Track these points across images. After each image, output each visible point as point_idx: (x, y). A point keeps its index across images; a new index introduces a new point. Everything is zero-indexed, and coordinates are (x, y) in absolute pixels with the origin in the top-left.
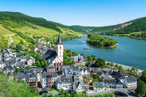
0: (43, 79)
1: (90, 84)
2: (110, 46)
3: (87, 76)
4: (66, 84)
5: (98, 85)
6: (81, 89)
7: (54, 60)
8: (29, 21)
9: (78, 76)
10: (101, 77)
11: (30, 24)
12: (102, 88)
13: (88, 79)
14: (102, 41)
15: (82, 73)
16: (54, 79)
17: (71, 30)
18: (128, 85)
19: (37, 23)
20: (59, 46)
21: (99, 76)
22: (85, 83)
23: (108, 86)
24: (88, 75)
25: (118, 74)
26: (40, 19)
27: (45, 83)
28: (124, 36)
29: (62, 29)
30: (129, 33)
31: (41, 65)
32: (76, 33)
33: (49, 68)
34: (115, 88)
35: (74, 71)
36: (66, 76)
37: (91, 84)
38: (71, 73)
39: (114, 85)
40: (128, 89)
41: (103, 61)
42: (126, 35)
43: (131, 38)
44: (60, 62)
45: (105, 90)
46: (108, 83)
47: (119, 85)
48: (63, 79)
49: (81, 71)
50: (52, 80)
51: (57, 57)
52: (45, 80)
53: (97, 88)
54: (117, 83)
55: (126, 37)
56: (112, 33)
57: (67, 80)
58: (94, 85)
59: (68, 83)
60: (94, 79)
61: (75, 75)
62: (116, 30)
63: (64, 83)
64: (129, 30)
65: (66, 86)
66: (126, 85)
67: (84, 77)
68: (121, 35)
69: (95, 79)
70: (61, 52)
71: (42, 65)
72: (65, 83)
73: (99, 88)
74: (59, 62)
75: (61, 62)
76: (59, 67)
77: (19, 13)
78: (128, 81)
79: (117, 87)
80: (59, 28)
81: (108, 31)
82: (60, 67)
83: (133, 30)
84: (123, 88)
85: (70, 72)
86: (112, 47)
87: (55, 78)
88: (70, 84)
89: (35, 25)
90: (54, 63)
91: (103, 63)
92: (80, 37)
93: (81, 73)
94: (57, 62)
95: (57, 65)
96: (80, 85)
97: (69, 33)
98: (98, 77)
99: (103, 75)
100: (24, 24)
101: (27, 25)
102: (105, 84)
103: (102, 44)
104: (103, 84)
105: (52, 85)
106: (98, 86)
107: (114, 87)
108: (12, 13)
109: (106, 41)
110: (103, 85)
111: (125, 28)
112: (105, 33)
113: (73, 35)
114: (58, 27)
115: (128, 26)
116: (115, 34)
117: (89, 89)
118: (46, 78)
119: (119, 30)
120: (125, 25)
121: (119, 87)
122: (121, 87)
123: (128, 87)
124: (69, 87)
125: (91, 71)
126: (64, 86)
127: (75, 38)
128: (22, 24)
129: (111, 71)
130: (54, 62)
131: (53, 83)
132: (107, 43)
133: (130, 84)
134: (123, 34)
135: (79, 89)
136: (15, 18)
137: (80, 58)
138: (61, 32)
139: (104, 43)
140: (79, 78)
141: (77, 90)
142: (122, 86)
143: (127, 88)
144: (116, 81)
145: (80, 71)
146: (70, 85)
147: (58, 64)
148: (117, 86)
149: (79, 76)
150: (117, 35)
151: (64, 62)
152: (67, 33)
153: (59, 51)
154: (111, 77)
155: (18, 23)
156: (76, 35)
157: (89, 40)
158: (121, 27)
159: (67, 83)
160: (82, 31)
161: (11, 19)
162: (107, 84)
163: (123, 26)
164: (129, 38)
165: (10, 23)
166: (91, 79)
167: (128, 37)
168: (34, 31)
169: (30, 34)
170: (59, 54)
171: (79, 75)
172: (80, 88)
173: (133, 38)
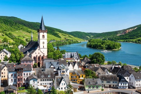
0: (10, 74)
1: (80, 82)
2: (113, 49)
3: (76, 72)
4: (45, 82)
5: (91, 83)
6: (65, 88)
7: (34, 53)
8: (25, 25)
9: (63, 72)
10: (97, 73)
11: (25, 27)
12: (97, 87)
13: (78, 75)
14: (103, 44)
15: (71, 68)
16: (27, 75)
17: (70, 36)
18: (136, 83)
19: (33, 27)
20: (41, 34)
21: (94, 72)
22: (74, 81)
23: (107, 85)
24: (78, 71)
25: (121, 70)
26: (37, 23)
27: (12, 80)
28: (129, 41)
29: (60, 34)
30: (135, 39)
31: (15, 59)
32: (76, 38)
33: (23, 61)
34: (117, 88)
35: (58, 65)
36: (45, 71)
37: (82, 83)
38: (54, 68)
39: (115, 84)
40: (136, 89)
41: (102, 56)
42: (131, 40)
43: (137, 43)
44: (42, 55)
45: (102, 90)
46: (106, 80)
47: (123, 84)
48: (40, 74)
49: (69, 65)
50: (23, 75)
51: (38, 48)
52: (12, 76)
53: (90, 87)
54: (120, 81)
55: (131, 42)
56: (115, 38)
57: (46, 76)
58: (86, 83)
59: (48, 80)
60: (86, 76)
61: (59, 70)
62: (120, 36)
63: (41, 80)
64: (134, 35)
65: (45, 84)
66: (133, 84)
67: (73, 73)
68: (126, 40)
69: (88, 76)
70: (44, 43)
71: (17, 59)
72: (43, 80)
73: (93, 87)
74: (40, 56)
75: (44, 55)
76: (41, 62)
77: (15, 17)
78: (136, 79)
79: (120, 87)
80: (58, 33)
81: (111, 36)
82: (43, 63)
83: (139, 35)
84: (129, 88)
85: (52, 67)
86: (115, 50)
87: (28, 73)
88: (51, 82)
89: (30, 30)
90: (34, 57)
91: (101, 59)
92: (80, 42)
93: (69, 68)
94: (38, 56)
95: (37, 60)
96: (63, 82)
97: (68, 39)
98: (92, 73)
99: (100, 71)
100: (19, 27)
101: (22, 29)
102: (103, 82)
103: (103, 47)
104: (99, 81)
105: (24, 83)
106: (91, 85)
107: (115, 86)
108: (7, 17)
109: (108, 44)
110: (98, 83)
111: (130, 33)
112: (108, 39)
113: (72, 40)
114: (56, 32)
115: (133, 31)
116: (119, 39)
117: (79, 89)
118: (15, 73)
119: (123, 36)
120: (130, 30)
121: (123, 87)
122: (126, 87)
123: (136, 86)
124: (49, 86)
125: (83, 67)
126: (41, 84)
127: (74, 43)
128: (16, 28)
129: (112, 68)
130: (34, 55)
131: (24, 80)
132: (109, 45)
133: (138, 83)
134: (127, 40)
135: (62, 88)
136: (9, 21)
137: (72, 55)
138: (60, 37)
139: (106, 45)
140: (64, 74)
141: (59, 89)
142: (127, 85)
143: (134, 88)
144: (118, 78)
145: (67, 65)
146: (50, 84)
147: (39, 58)
148: (120, 85)
149: (65, 72)
150: (121, 40)
151: (48, 56)
152: (65, 38)
153: (41, 41)
154: (111, 74)
155: (11, 26)
156: (76, 40)
157: (89, 43)
158: (126, 32)
159: (46, 80)
160: (83, 37)
161: (4, 22)
162: (105, 82)
163: (127, 31)
164: (135, 43)
165: (1, 26)
166: (82, 76)
167: (133, 42)
168: (29, 35)
169: (24, 37)
170: (41, 45)
171: (65, 70)
172: (64, 86)
173: (139, 43)
